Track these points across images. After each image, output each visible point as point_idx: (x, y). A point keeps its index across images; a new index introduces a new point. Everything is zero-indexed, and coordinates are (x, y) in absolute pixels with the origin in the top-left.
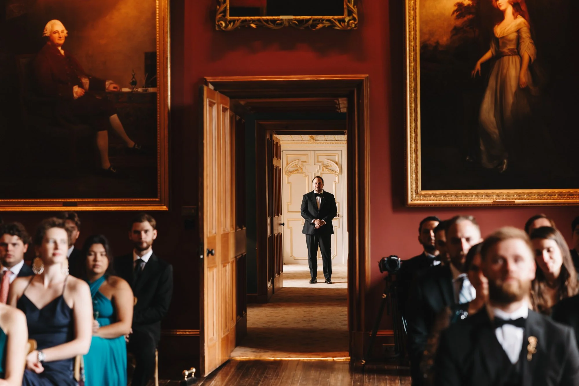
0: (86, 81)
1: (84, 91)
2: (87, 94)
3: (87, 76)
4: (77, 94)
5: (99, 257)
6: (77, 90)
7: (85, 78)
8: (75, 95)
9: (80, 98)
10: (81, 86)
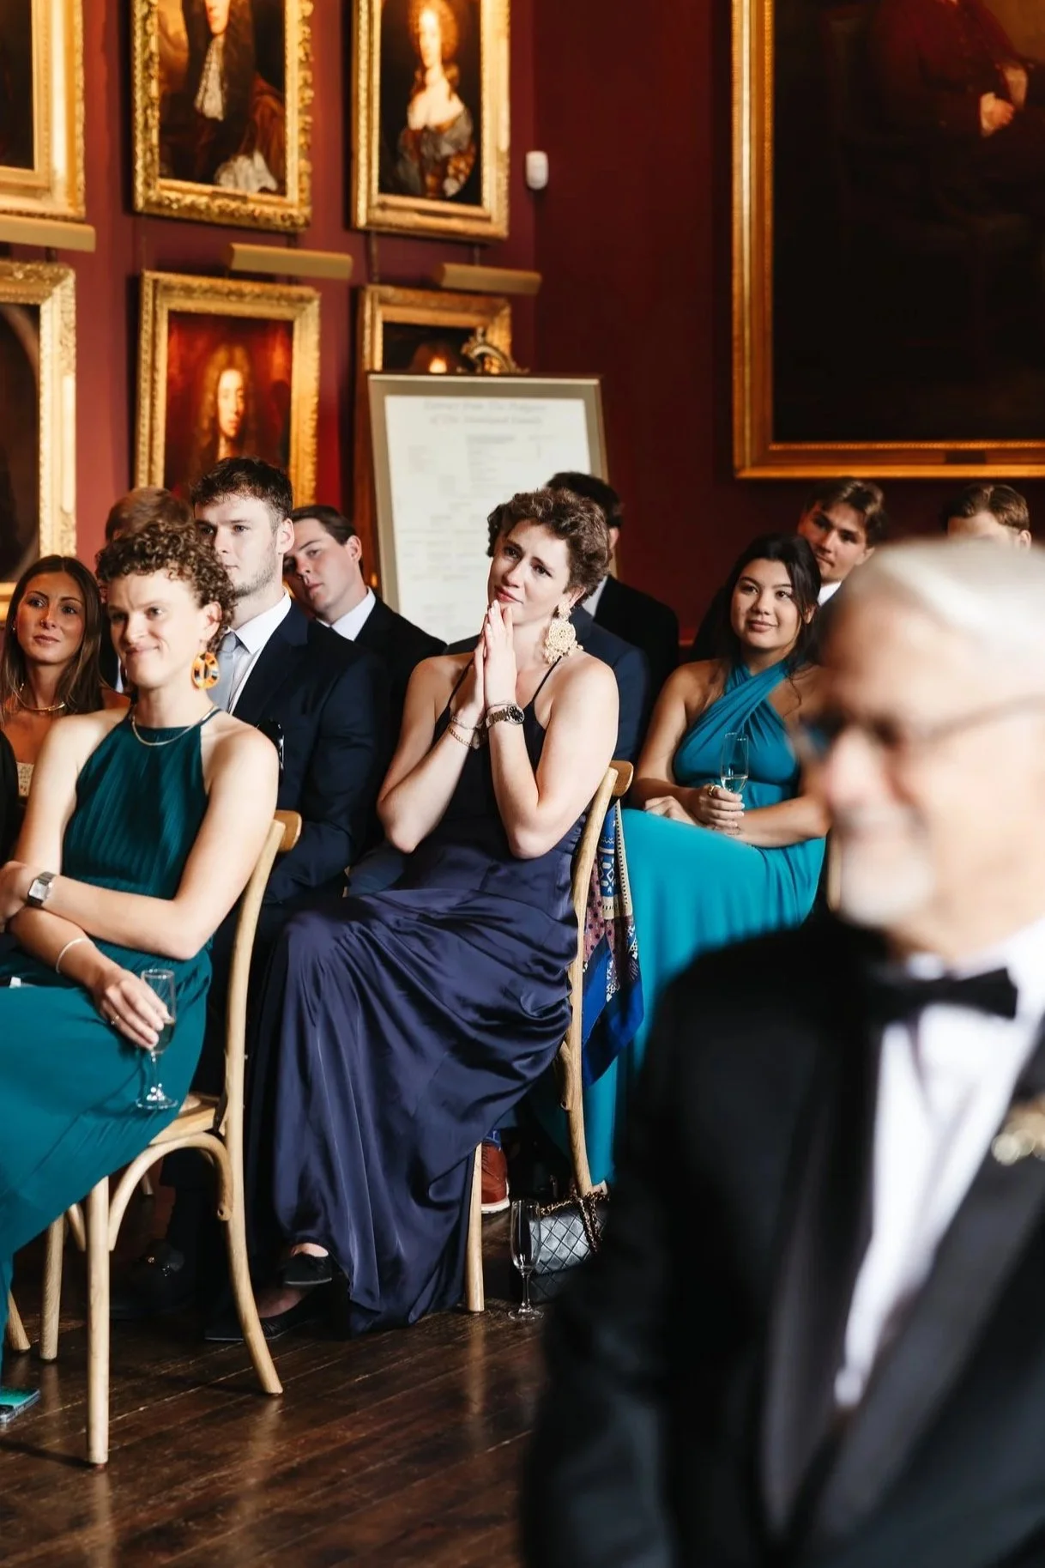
0: (1017, 79)
1: (1010, 108)
2: (1020, 117)
3: (1023, 62)
4: (990, 120)
5: (769, 602)
6: (992, 109)
7: (1016, 68)
8: (985, 124)
9: (1002, 131)
10: (1003, 93)
